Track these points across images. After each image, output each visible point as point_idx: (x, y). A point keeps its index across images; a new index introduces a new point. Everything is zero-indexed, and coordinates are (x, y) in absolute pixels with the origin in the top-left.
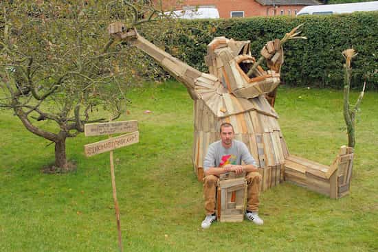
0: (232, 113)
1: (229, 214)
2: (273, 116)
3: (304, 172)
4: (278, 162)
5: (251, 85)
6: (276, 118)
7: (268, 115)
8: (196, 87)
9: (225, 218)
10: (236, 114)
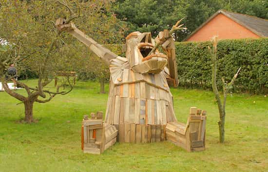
0: (125, 82)
1: (90, 147)
2: (163, 89)
3: (174, 131)
4: (158, 124)
5: (143, 63)
6: (166, 91)
7: (158, 88)
8: (111, 65)
9: (87, 150)
10: (129, 84)
